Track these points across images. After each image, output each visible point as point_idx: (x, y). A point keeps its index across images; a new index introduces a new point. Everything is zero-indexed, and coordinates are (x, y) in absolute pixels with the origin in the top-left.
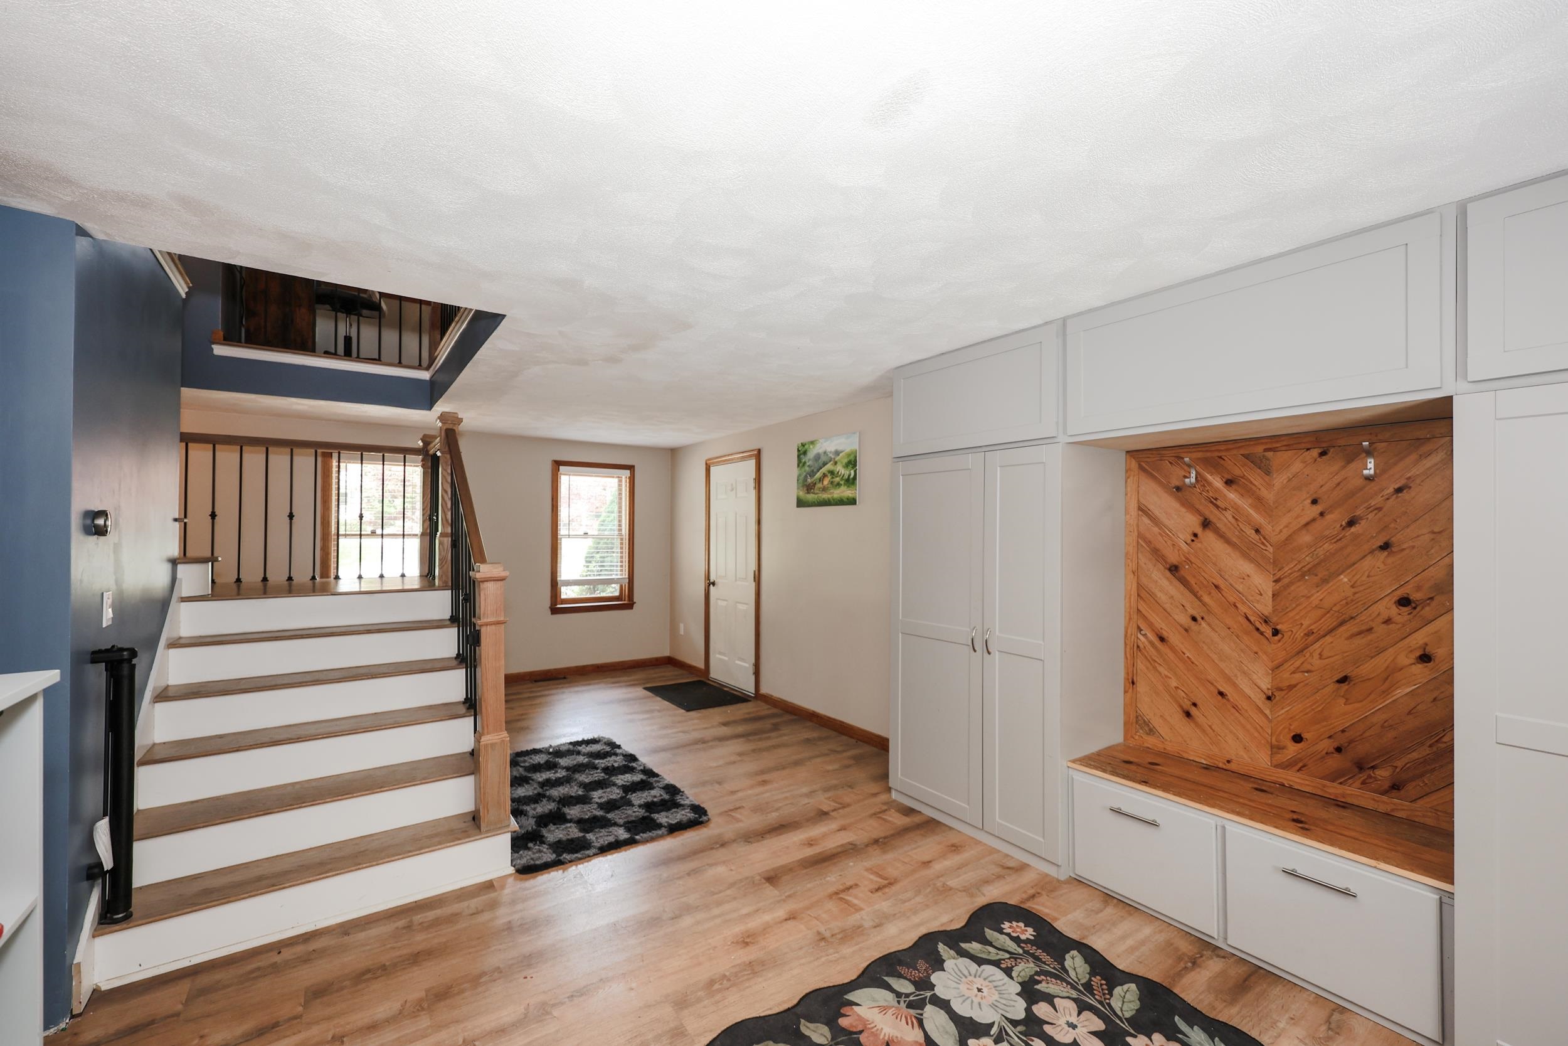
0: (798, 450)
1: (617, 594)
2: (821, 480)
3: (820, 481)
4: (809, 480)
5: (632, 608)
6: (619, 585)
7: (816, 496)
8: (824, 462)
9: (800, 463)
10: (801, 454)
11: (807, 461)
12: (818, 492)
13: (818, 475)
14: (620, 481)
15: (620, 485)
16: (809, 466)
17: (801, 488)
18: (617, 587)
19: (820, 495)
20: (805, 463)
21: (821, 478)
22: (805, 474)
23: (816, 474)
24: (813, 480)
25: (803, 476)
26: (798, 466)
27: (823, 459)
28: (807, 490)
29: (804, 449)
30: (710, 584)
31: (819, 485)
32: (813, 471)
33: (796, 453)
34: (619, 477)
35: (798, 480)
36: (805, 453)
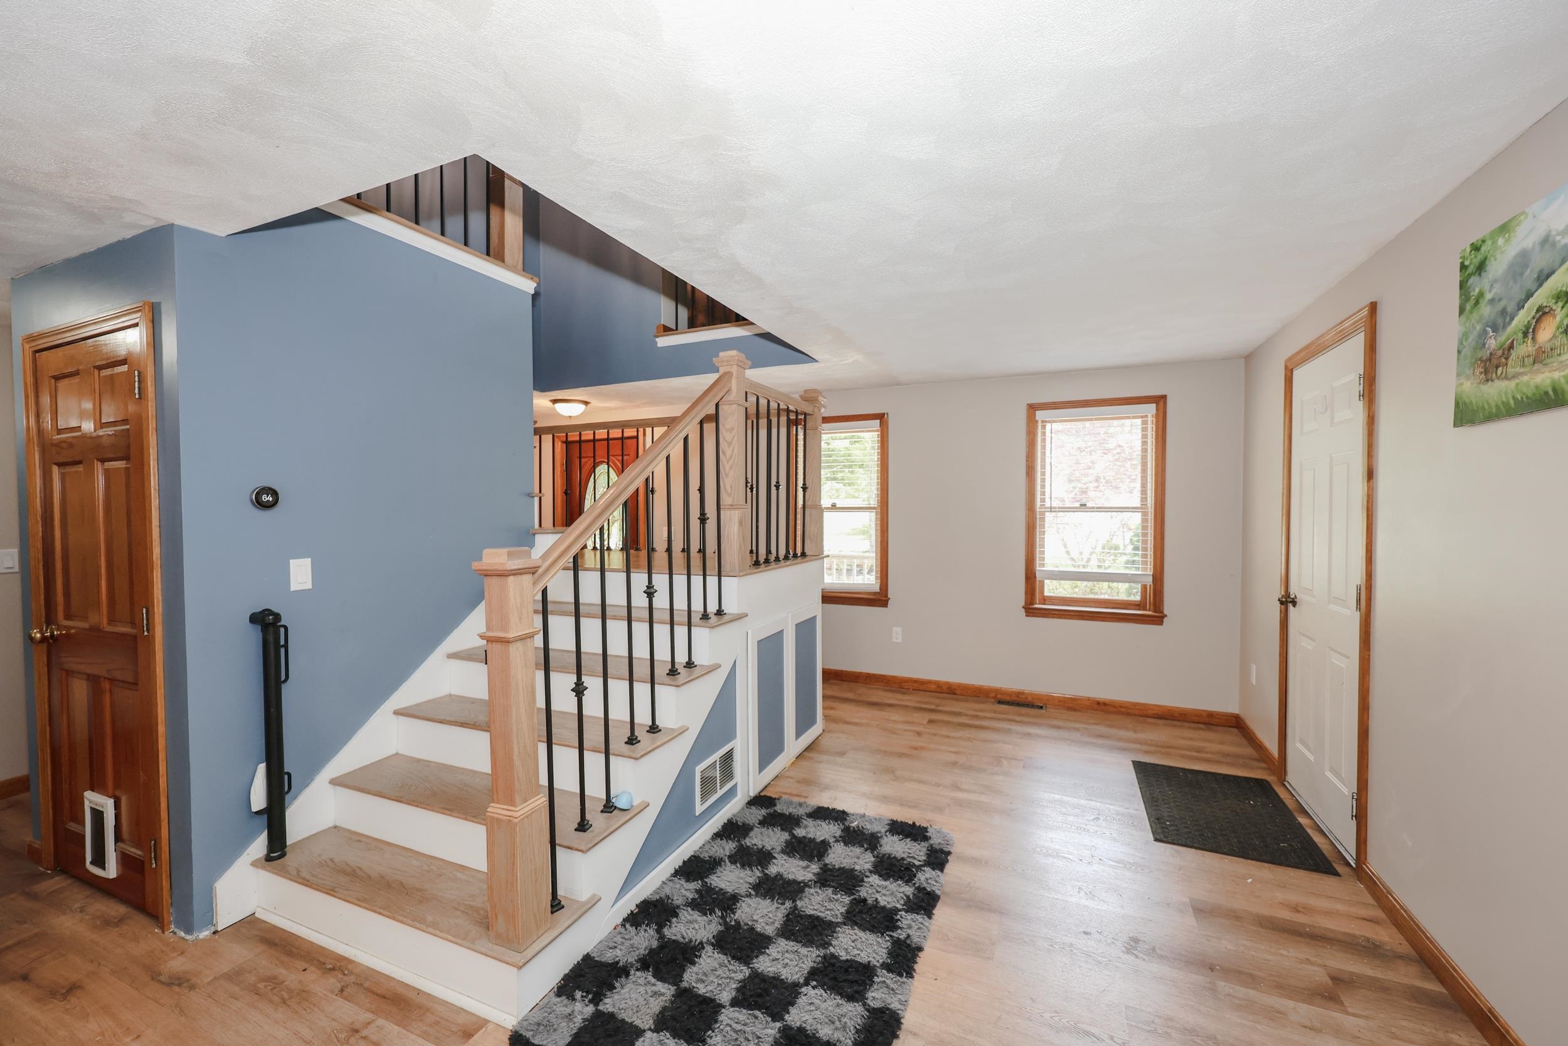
0: (1463, 267)
1: (1138, 598)
2: (1529, 331)
3: (1525, 334)
4: (1492, 343)
5: (1161, 623)
6: (1139, 586)
7: (1512, 384)
8: (1541, 271)
9: (1468, 300)
10: (1470, 275)
11: (1487, 287)
12: (1519, 370)
13: (1523, 317)
14: (1144, 423)
15: (1144, 429)
16: (1492, 301)
17: (1469, 372)
18: (1138, 588)
19: (1525, 378)
20: (1481, 295)
21: (1527, 327)
22: (1478, 327)
23: (1512, 319)
24: (1502, 338)
25: (1472, 337)
26: (1462, 311)
27: (1539, 262)
28: (1486, 372)
29: (1480, 257)
30: (1287, 601)
31: (1525, 349)
32: (1503, 312)
33: (1456, 277)
34: (1142, 417)
35: (1459, 352)
36: (1481, 268)
